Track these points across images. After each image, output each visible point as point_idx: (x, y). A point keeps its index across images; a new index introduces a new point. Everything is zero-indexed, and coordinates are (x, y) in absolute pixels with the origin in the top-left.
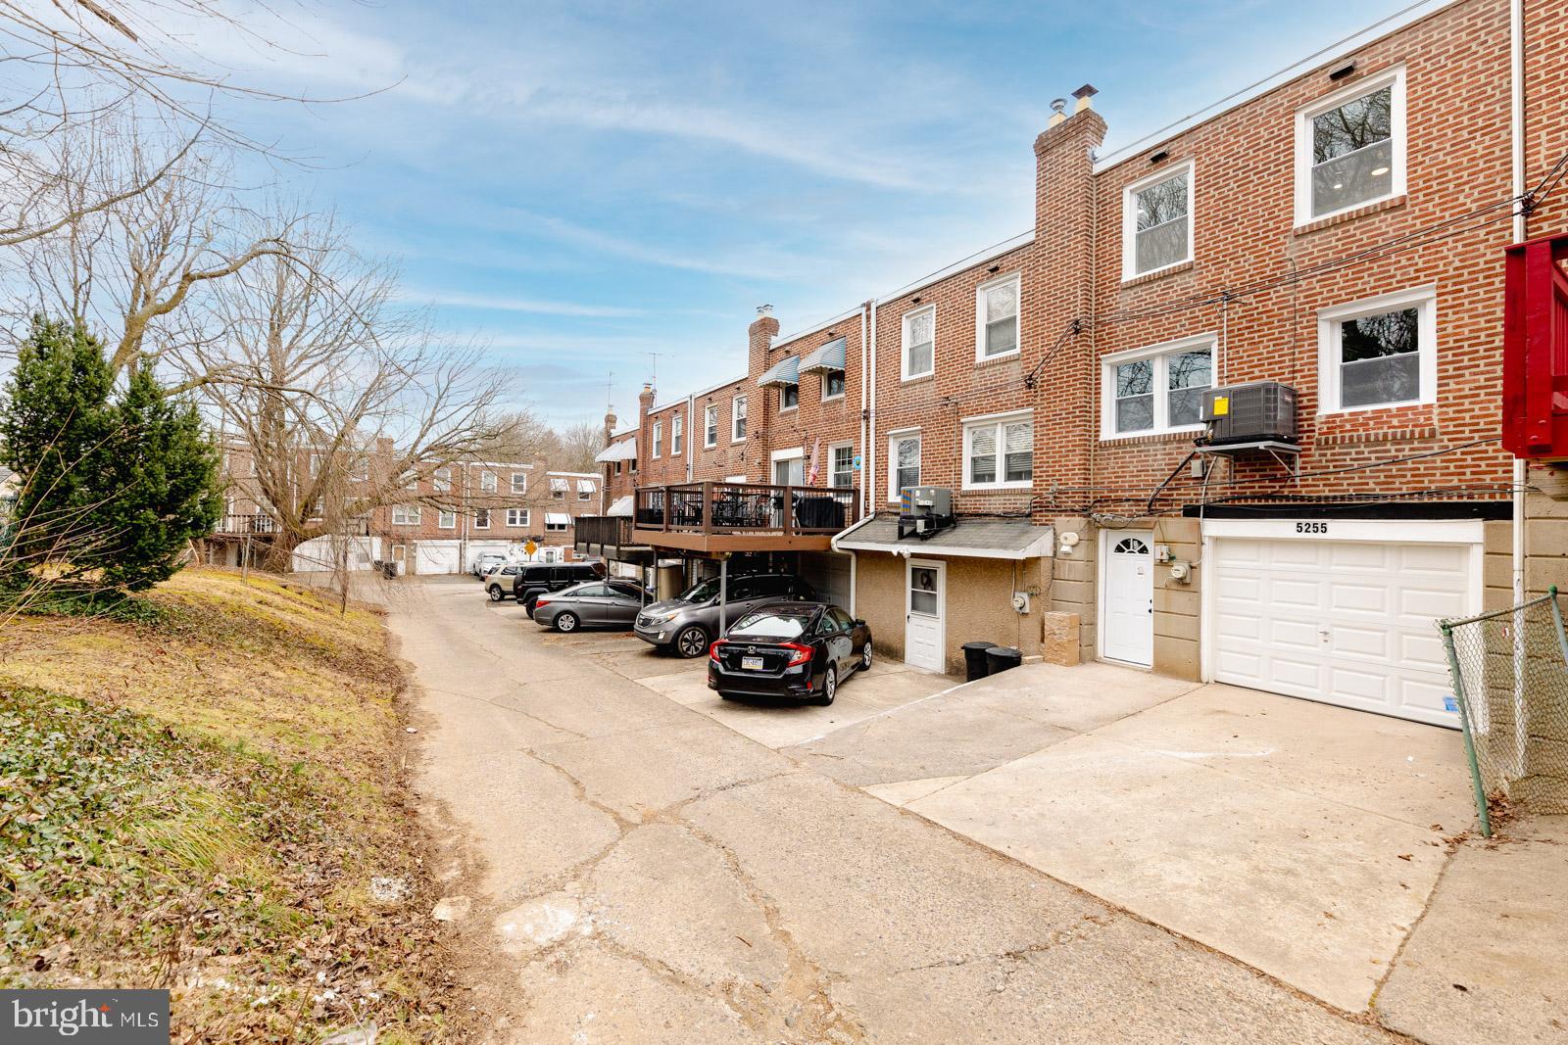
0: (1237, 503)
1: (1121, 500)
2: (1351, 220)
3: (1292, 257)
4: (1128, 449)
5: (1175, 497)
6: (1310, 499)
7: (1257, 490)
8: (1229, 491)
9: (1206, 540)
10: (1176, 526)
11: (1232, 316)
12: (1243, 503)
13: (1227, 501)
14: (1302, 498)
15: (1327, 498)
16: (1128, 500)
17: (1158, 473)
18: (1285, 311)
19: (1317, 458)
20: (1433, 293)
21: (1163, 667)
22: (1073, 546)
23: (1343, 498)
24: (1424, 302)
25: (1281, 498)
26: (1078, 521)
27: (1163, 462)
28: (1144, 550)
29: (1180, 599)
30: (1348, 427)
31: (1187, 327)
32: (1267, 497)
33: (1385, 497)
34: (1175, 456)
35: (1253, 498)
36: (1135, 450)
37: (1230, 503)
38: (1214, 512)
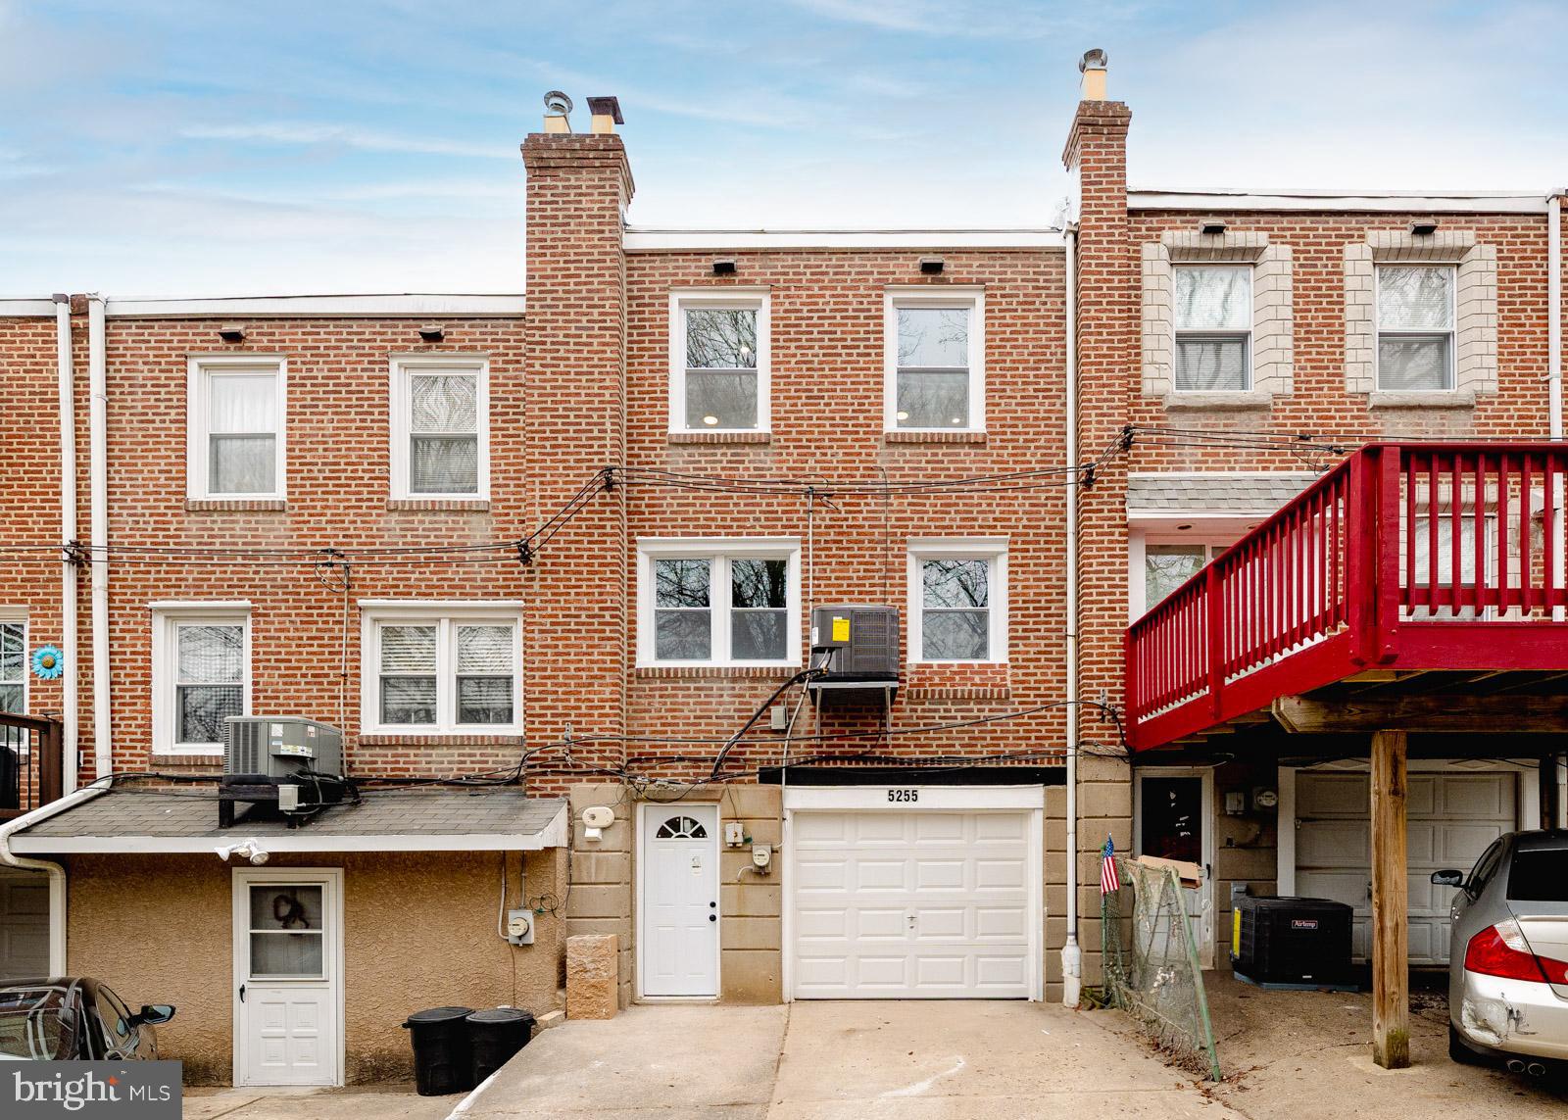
0: (824, 765)
1: (672, 760)
2: (940, 443)
3: (884, 466)
4: (681, 684)
5: (748, 756)
6: (902, 761)
7: (847, 749)
8: (815, 750)
9: (788, 815)
10: (751, 796)
11: (818, 522)
12: (831, 765)
13: (813, 762)
14: (894, 761)
15: (918, 761)
16: (681, 759)
17: (725, 721)
18: (876, 531)
19: (908, 713)
20: (1004, 548)
21: (734, 994)
22: (603, 829)
23: (932, 760)
24: (995, 556)
25: (873, 760)
26: (611, 789)
27: (732, 707)
28: (699, 833)
29: (757, 896)
30: (937, 680)
31: (763, 523)
32: (858, 758)
33: (969, 761)
34: (747, 699)
35: (842, 760)
36: (692, 686)
37: (816, 765)
38: (800, 776)
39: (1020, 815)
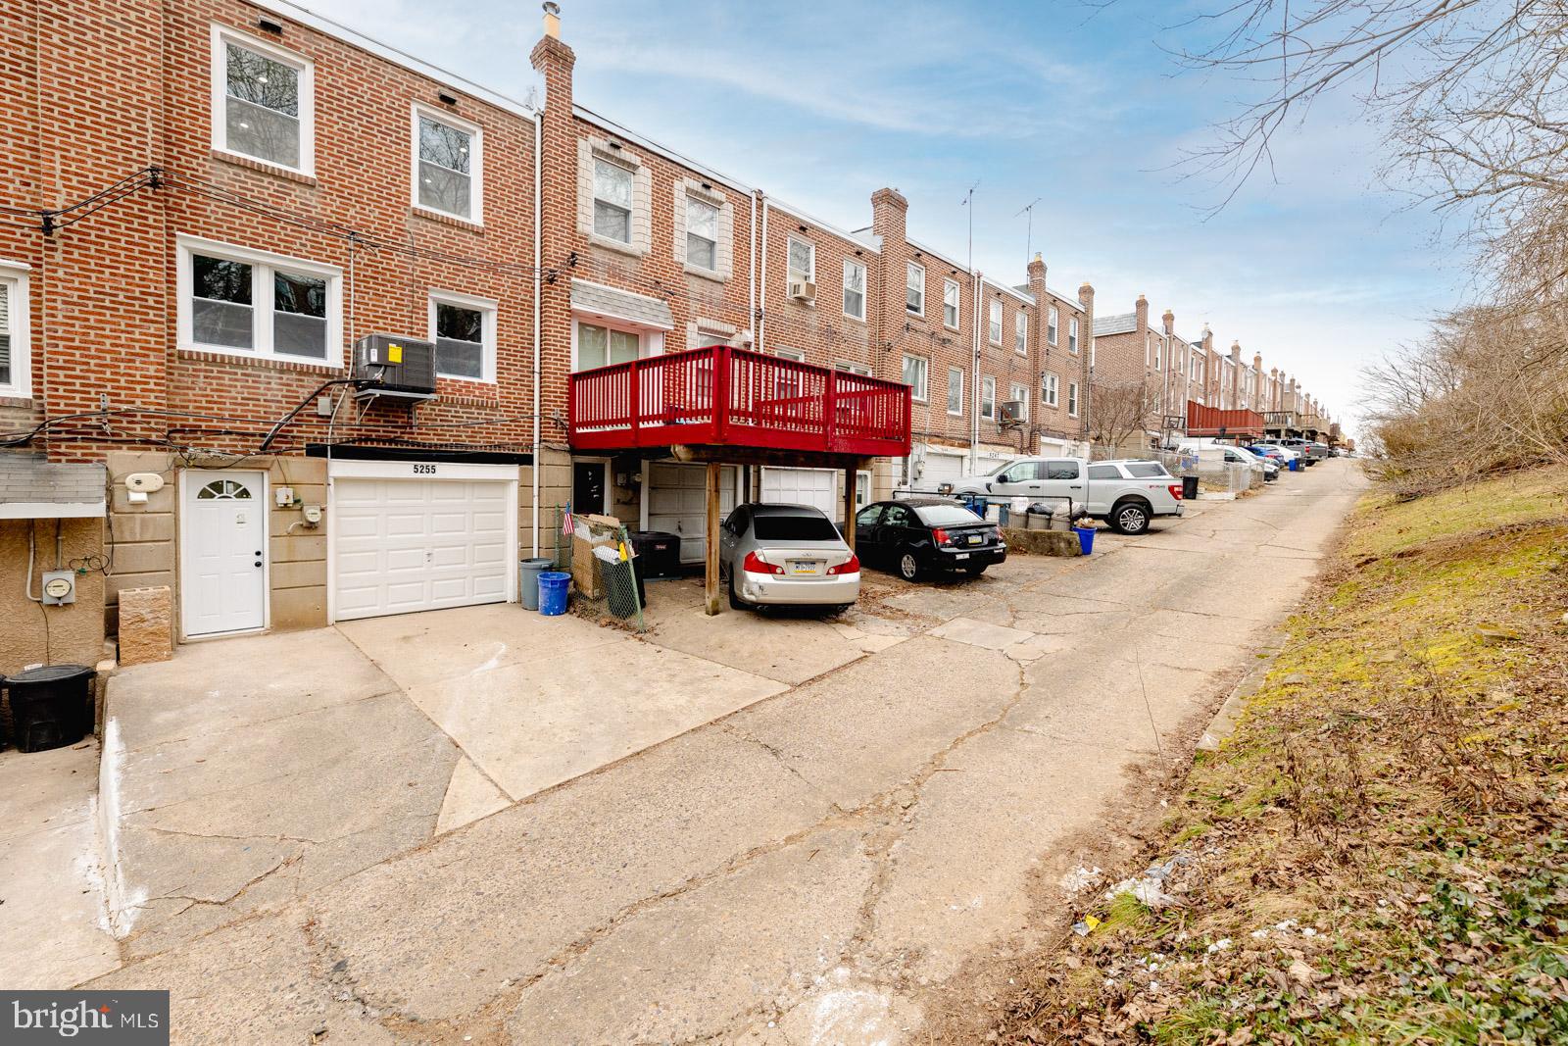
0: (363, 445)
1: (219, 433)
2: (453, 225)
3: (412, 230)
4: (228, 369)
5: (295, 434)
6: (424, 445)
7: (381, 433)
8: (355, 433)
9: (331, 481)
10: (299, 466)
11: (357, 259)
12: (369, 445)
13: (354, 441)
14: (418, 444)
15: (436, 445)
16: (228, 433)
17: (273, 405)
18: (406, 277)
19: (429, 411)
20: (495, 307)
21: (284, 622)
22: (149, 493)
23: (446, 445)
24: (488, 310)
25: (402, 443)
26: (154, 456)
27: (280, 394)
28: (245, 494)
29: (306, 545)
30: (449, 390)
31: (309, 249)
32: (391, 441)
33: (471, 447)
34: (294, 388)
35: (378, 441)
36: (240, 371)
37: (357, 444)
38: (342, 452)
39: (502, 483)
